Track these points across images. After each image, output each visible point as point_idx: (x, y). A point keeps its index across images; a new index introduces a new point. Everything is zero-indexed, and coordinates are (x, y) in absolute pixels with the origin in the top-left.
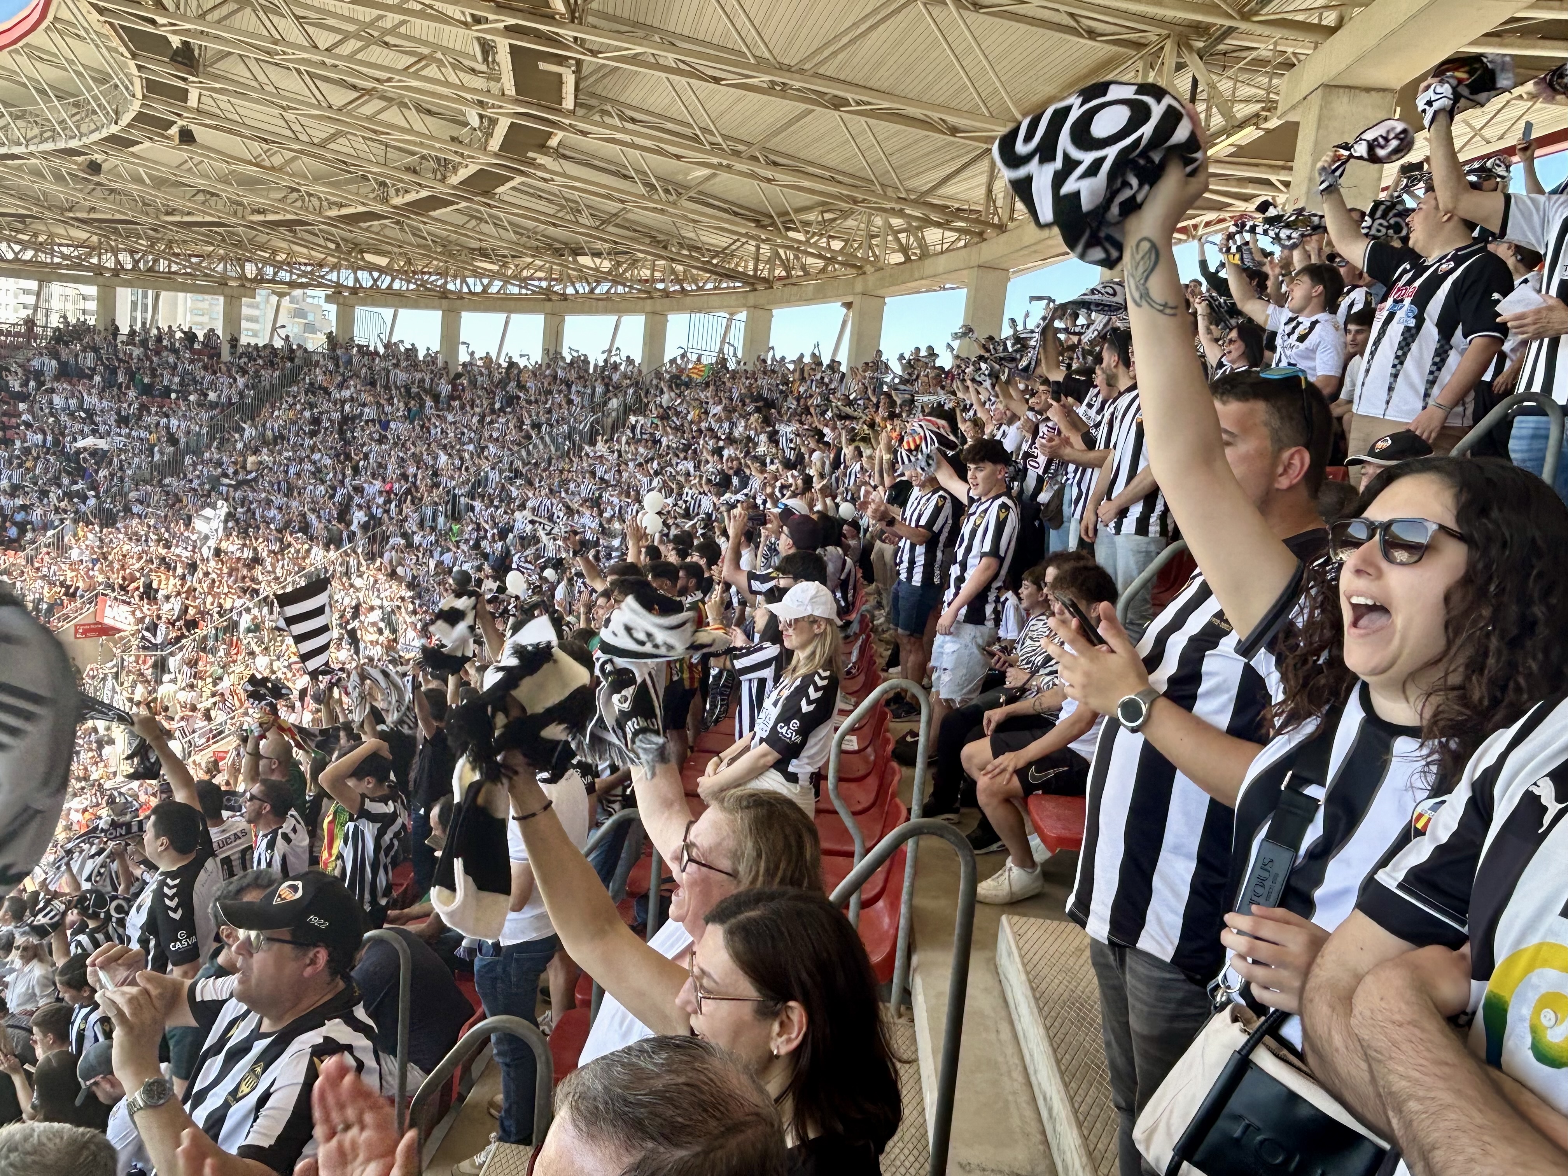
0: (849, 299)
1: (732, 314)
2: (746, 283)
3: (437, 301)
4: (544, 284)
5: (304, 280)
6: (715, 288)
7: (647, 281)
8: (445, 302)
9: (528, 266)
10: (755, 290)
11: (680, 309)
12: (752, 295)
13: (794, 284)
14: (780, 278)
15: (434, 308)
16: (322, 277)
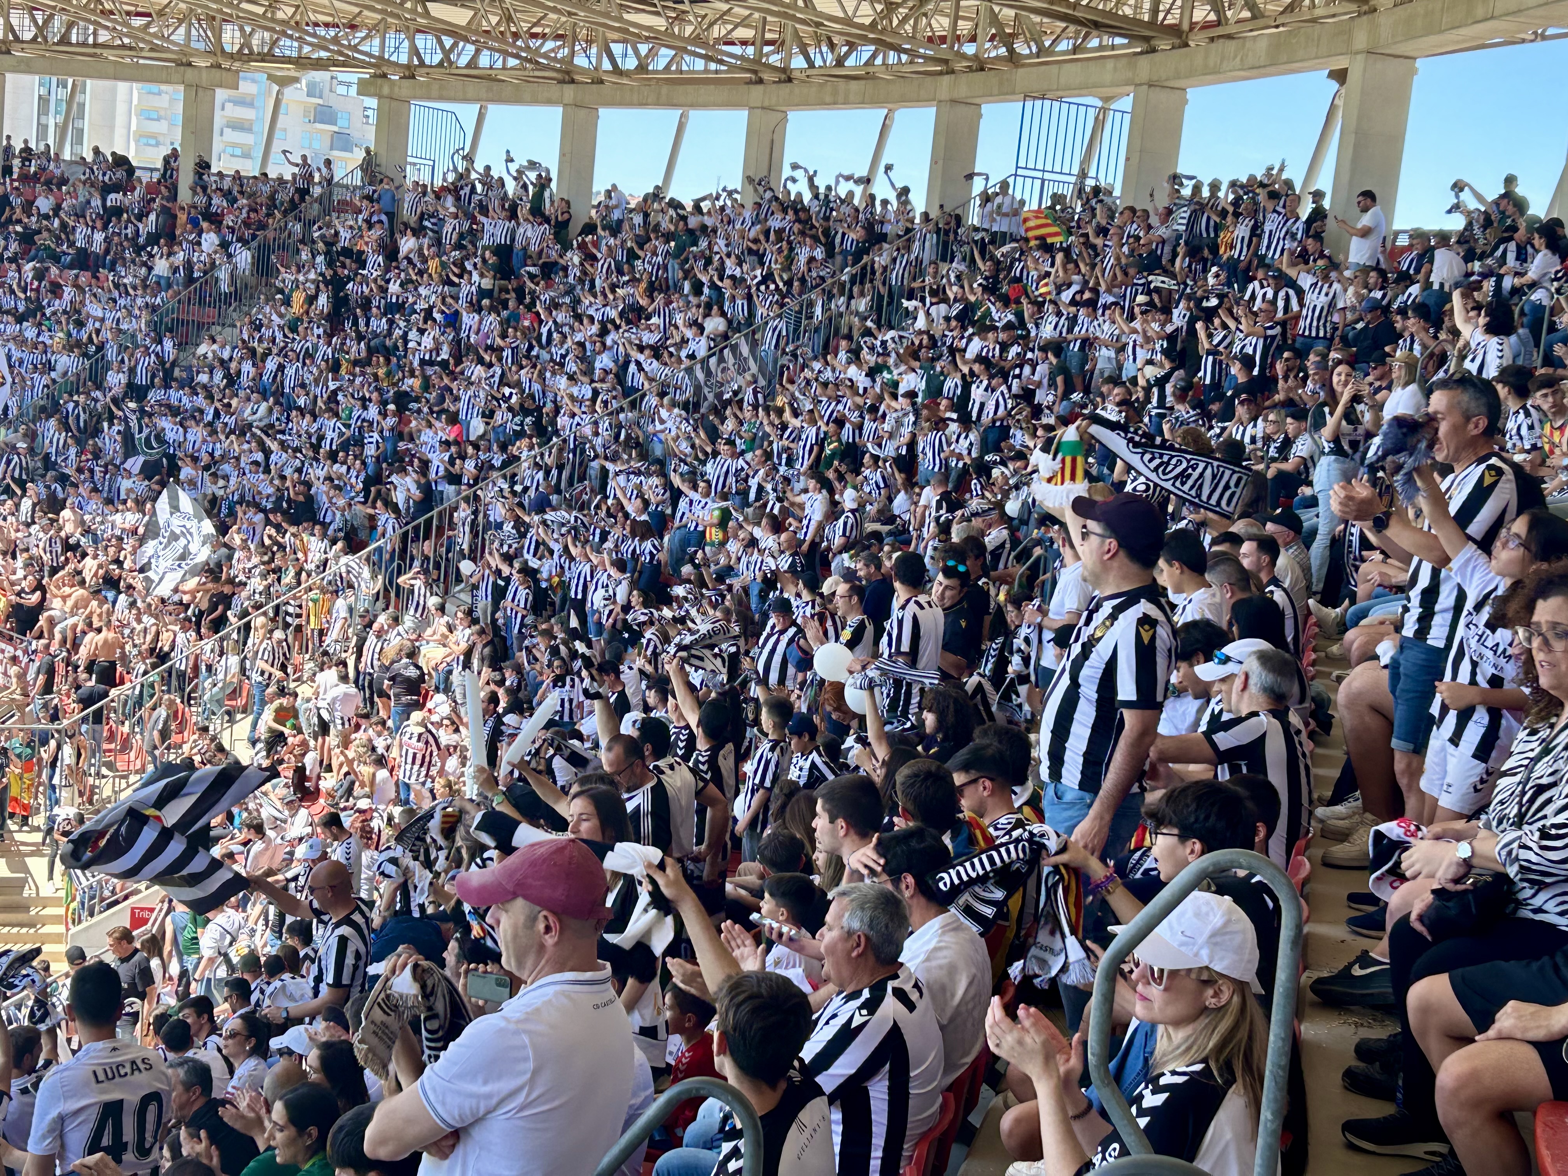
0: (1340, 63)
1: (1107, 99)
2: (1133, 38)
3: (555, 89)
4: (750, 50)
5: (323, 54)
6: (1075, 50)
7: (943, 39)
8: (569, 91)
9: (722, 17)
10: (1153, 50)
11: (1005, 93)
12: (1144, 61)
13: (1229, 37)
14: (1207, 26)
15: (549, 102)
16: (355, 48)
